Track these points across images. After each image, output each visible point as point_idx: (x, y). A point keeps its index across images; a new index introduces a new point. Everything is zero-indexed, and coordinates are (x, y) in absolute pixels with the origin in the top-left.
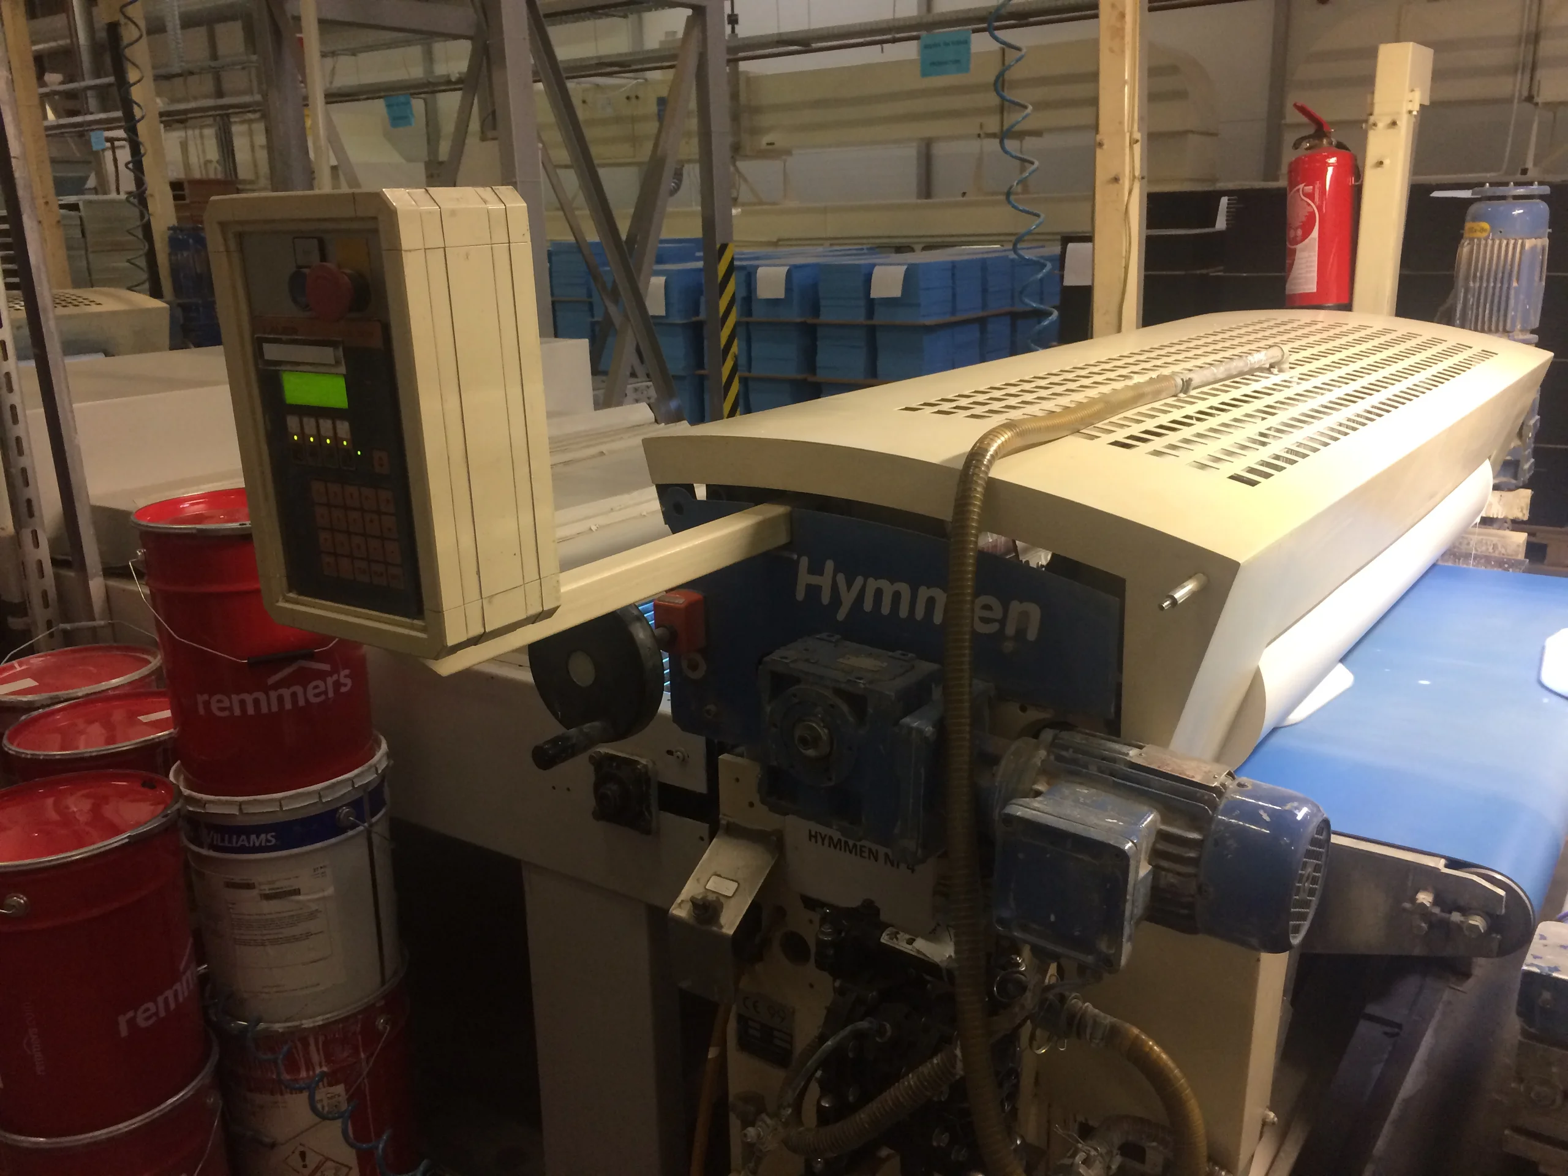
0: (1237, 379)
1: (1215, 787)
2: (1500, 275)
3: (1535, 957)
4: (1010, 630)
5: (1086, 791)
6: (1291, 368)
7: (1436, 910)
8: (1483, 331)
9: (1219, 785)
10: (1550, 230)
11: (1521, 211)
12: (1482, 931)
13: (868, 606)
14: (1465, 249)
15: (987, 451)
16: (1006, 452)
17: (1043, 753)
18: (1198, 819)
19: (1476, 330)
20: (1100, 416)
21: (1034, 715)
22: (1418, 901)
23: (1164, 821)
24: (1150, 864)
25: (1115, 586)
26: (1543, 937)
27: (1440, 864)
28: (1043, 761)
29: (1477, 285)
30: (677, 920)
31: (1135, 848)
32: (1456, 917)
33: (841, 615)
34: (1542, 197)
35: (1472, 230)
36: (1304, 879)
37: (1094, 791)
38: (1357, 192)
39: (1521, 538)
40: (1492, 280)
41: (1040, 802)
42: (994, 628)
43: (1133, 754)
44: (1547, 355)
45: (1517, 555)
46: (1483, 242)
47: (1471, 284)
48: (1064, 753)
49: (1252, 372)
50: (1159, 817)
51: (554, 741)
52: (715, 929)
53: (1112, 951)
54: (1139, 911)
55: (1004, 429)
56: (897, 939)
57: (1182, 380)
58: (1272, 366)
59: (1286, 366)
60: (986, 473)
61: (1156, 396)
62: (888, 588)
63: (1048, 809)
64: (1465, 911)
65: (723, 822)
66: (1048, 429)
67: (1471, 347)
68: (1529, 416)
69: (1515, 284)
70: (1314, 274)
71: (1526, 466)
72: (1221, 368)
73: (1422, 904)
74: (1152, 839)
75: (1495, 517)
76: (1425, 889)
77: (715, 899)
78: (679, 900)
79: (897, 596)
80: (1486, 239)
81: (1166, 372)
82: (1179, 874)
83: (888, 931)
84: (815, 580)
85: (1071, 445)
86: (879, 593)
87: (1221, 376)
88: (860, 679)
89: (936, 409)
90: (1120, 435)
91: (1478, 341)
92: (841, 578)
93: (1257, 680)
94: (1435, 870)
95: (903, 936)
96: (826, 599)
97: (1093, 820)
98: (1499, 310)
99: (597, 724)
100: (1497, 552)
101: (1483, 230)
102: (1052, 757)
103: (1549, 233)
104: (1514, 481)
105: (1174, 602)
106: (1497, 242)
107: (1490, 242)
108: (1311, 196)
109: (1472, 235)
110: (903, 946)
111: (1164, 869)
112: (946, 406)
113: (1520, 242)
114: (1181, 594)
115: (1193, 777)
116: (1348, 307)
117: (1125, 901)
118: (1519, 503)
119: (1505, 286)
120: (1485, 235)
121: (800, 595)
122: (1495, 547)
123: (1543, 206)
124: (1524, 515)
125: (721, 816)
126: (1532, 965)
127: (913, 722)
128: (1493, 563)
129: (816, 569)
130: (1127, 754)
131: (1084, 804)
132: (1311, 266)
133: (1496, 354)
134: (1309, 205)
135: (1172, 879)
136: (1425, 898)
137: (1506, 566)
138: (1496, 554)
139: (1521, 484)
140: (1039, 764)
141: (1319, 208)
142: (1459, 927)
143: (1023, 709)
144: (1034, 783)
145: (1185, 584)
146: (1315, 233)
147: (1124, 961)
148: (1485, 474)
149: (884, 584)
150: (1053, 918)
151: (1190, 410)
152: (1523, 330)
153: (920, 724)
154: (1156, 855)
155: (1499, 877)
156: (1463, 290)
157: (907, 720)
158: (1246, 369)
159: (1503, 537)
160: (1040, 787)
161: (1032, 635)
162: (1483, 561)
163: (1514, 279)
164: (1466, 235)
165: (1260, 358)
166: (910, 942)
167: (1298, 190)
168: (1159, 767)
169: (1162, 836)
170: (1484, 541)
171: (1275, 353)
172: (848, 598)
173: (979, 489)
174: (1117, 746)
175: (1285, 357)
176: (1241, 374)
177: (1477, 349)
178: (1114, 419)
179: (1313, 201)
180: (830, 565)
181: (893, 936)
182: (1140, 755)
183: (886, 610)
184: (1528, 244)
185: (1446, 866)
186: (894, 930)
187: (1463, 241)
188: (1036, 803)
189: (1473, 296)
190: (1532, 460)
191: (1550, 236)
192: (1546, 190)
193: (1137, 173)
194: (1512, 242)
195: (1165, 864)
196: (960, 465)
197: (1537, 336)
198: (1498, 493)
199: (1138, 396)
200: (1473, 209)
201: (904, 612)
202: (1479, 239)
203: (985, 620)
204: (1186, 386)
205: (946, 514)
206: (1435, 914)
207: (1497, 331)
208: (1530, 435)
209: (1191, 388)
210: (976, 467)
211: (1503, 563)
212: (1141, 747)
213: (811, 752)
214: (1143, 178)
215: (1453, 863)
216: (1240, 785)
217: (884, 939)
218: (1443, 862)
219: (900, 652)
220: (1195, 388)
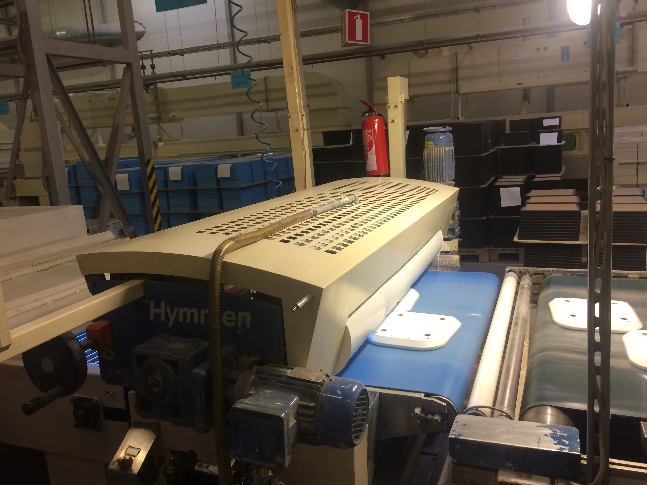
0: (338, 209)
1: (320, 382)
2: (439, 161)
3: (453, 431)
4: (240, 325)
5: (269, 391)
6: (359, 202)
7: (423, 415)
8: (435, 182)
9: (322, 381)
10: (454, 143)
11: (443, 137)
12: (439, 421)
13: (181, 320)
14: (426, 152)
15: (222, 250)
16: (231, 250)
17: (253, 377)
18: (314, 398)
19: (433, 181)
20: (278, 229)
21: (253, 359)
22: (415, 412)
23: (301, 400)
24: (296, 420)
25: (278, 302)
26: (457, 422)
27: (422, 396)
28: (252, 380)
29: (431, 164)
30: (112, 471)
31: (286, 415)
32: (430, 416)
33: (170, 325)
34: (450, 131)
35: (427, 145)
36: (358, 415)
37: (273, 391)
38: (387, 132)
39: (457, 257)
40: (436, 162)
41: (249, 400)
42: (232, 324)
43: (289, 372)
44: (457, 189)
45: (456, 264)
46: (431, 149)
47: (429, 164)
48: (262, 376)
49: (345, 205)
50: (299, 399)
51: (33, 401)
52: (129, 472)
53: (281, 461)
54: (291, 441)
55: (229, 241)
56: (202, 467)
57: (313, 211)
58: (352, 202)
59: (358, 202)
60: (222, 260)
61: (302, 219)
62: (189, 311)
63: (251, 403)
64: (433, 414)
65: (133, 421)
66: (251, 238)
67: (429, 189)
68: (455, 211)
69: (444, 164)
70: (375, 163)
71: (457, 230)
72: (330, 205)
73: (417, 413)
74: (295, 409)
75: (447, 251)
76: (418, 407)
77: (129, 458)
78: (113, 461)
79: (192, 314)
80: (432, 147)
81: (306, 209)
82: (309, 422)
83: (198, 464)
84: (158, 311)
85: (264, 243)
86: (185, 314)
87: (330, 208)
88: (174, 354)
89: (211, 231)
90: (284, 237)
91: (431, 185)
92: (168, 309)
93: (346, 332)
94: (420, 399)
95: (205, 465)
96: (163, 318)
97: (270, 405)
98: (440, 174)
99: (56, 389)
100: (449, 264)
101: (431, 145)
102: (257, 378)
103: (454, 144)
104: (454, 236)
105: (298, 307)
106: (436, 149)
107: (434, 149)
108: (370, 134)
109: (428, 146)
110: (204, 470)
111: (302, 421)
112: (215, 230)
113: (444, 148)
114: (300, 304)
115: (312, 379)
116: (388, 175)
117: (284, 438)
118: (454, 245)
119: (441, 164)
120: (432, 146)
121: (152, 318)
122: (448, 262)
123: (450, 135)
124: (456, 249)
125: (131, 419)
126: (452, 435)
127: (197, 371)
128: (448, 268)
129: (157, 306)
130: (287, 373)
131: (268, 398)
132: (374, 160)
133: (438, 190)
134: (370, 137)
135: (305, 425)
136: (418, 411)
137: (453, 269)
138: (449, 265)
139: (456, 237)
140: (251, 381)
141: (374, 138)
142: (431, 420)
143: (249, 357)
144: (250, 390)
145: (302, 299)
146: (374, 148)
147: (287, 464)
148: (440, 235)
149: (186, 310)
150: (257, 450)
151: (316, 223)
152: (449, 180)
153: (201, 371)
154: (298, 415)
155: (444, 398)
156: (427, 167)
157: (194, 370)
158: (342, 204)
159: (451, 258)
160: (251, 392)
161: (248, 325)
162: (445, 268)
163: (444, 161)
164: (426, 146)
165: (346, 199)
166: (207, 467)
167: (366, 132)
168: (299, 377)
169: (300, 407)
170: (445, 260)
171: (352, 197)
172: (172, 317)
173: (219, 267)
174: (282, 370)
175: (356, 198)
176: (339, 206)
177: (431, 189)
178: (284, 230)
179: (371, 135)
180: (163, 304)
181: (200, 466)
182: (292, 372)
183: (188, 320)
184: (447, 149)
185: (424, 396)
186: (201, 463)
187: (425, 149)
188: (246, 401)
189: (431, 169)
190: (459, 228)
191: (454, 145)
192: (450, 129)
193: (305, 127)
194: (441, 148)
195: (302, 418)
196: (211, 257)
197: (455, 182)
198: (446, 242)
199: (294, 220)
200: (427, 136)
201: (196, 321)
202: (430, 148)
203: (229, 321)
204: (315, 213)
205: (207, 278)
206: (422, 416)
207: (440, 181)
208: (457, 219)
209: (317, 214)
210: (217, 258)
211: (452, 268)
212: (292, 369)
213: (156, 389)
214: (308, 129)
215: (427, 395)
216: (330, 380)
217: (197, 468)
218: (423, 395)
219: (195, 339)
220: (318, 215)
